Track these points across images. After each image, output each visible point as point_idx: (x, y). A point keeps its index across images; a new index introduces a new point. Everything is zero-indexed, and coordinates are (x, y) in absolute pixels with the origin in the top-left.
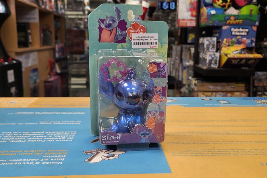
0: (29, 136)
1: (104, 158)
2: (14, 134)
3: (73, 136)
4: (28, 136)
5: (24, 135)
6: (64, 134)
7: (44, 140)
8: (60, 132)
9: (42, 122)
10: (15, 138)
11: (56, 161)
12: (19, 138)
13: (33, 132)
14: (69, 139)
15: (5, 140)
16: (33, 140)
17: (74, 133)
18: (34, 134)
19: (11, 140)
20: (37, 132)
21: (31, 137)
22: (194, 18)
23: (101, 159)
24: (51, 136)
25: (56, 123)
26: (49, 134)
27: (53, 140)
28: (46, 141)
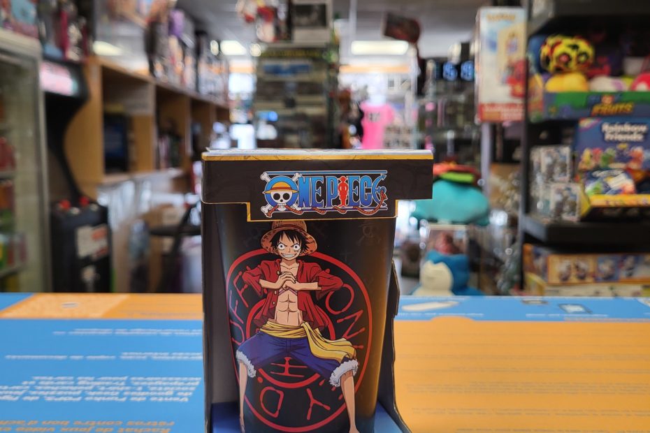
0: (91, 388)
2: (60, 380)
3: (193, 389)
4: (90, 385)
5: (80, 383)
6: (171, 384)
7: (123, 397)
8: (164, 379)
9: (126, 353)
10: (58, 390)
12: (69, 390)
13: (103, 378)
14: (181, 397)
15: (37, 395)
16: (99, 396)
17: (195, 381)
18: (103, 383)
19: (48, 396)
20: (110, 378)
21: (95, 389)
22: (519, 101)
24: (140, 388)
25: (158, 356)
26: (137, 383)
27: (144, 399)
28: (128, 400)
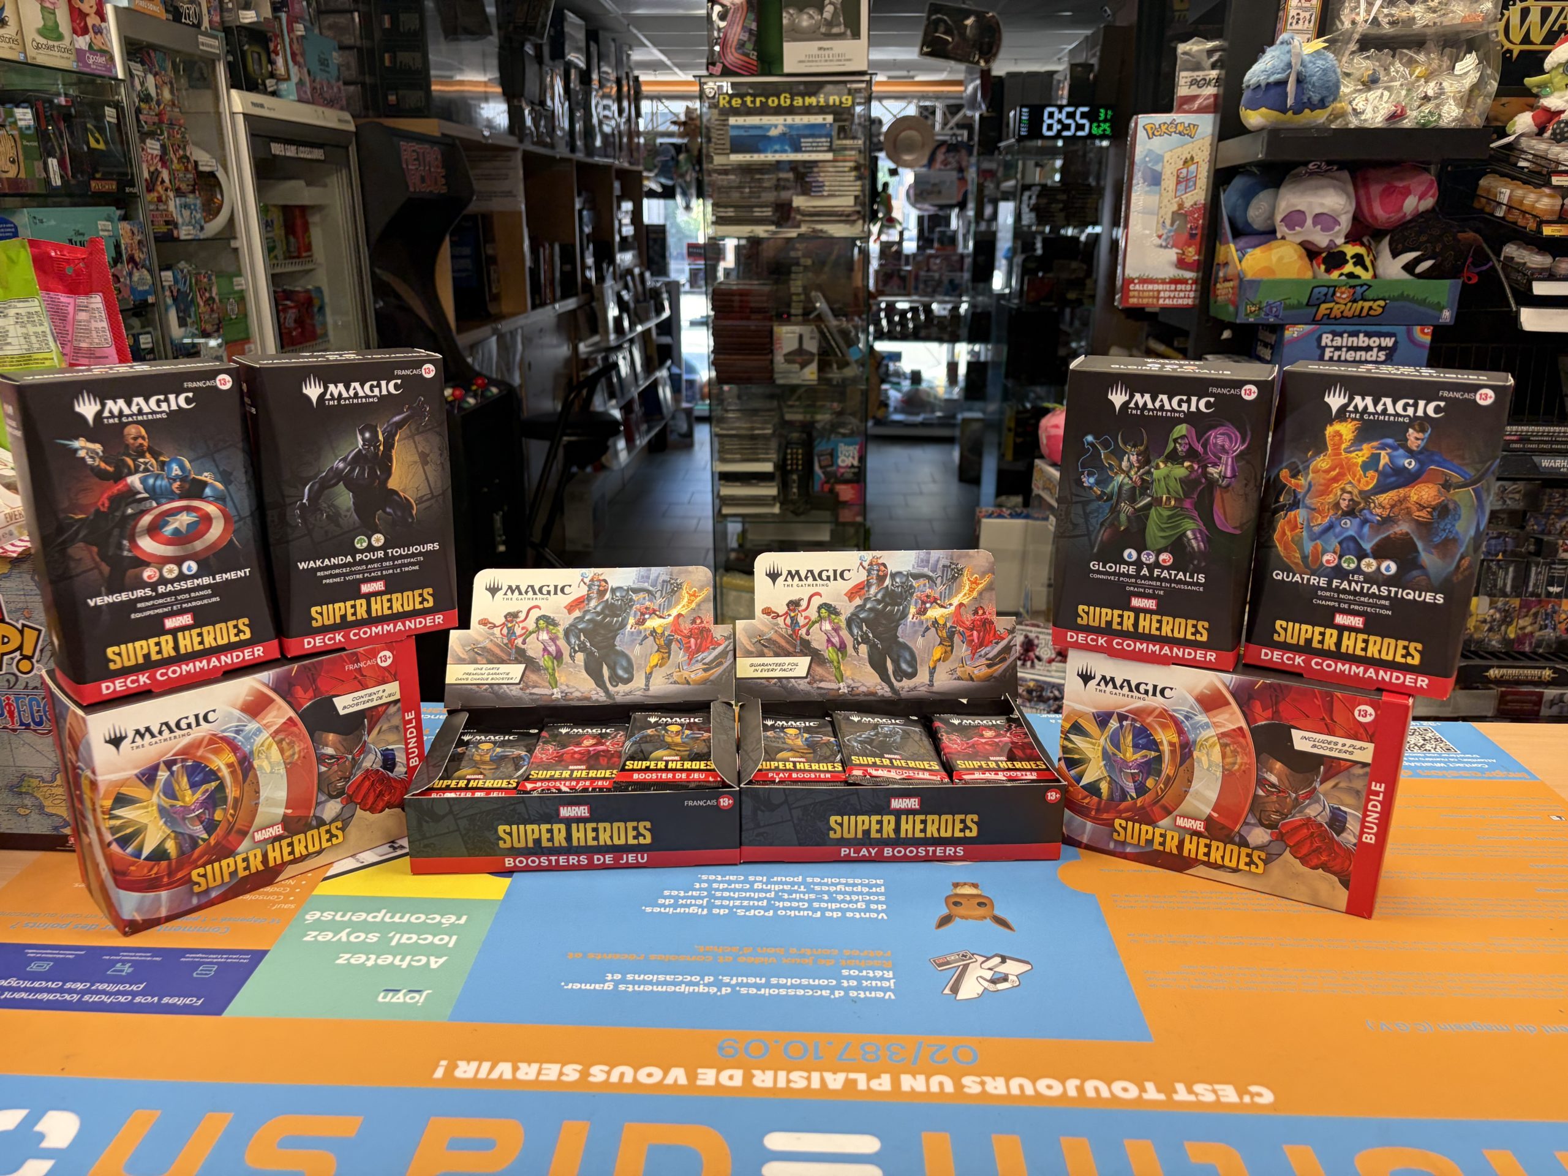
0: (773, 895)
1: (986, 984)
3: (882, 898)
4: (770, 891)
5: (755, 885)
7: (815, 910)
8: (843, 881)
10: (739, 898)
11: (877, 989)
12: (750, 899)
14: (877, 912)
15: (721, 907)
16: (789, 909)
17: (879, 886)
19: (738, 907)
21: (778, 896)
22: (1190, 275)
23: (980, 990)
24: (826, 897)
26: (817, 888)
27: (840, 914)
28: (823, 914)
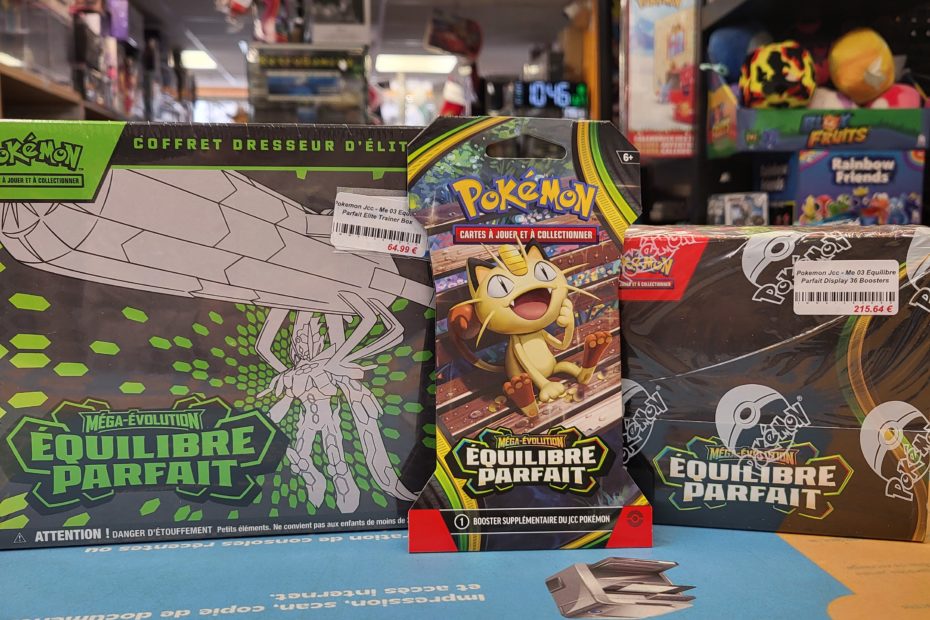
9: (282, 597)
22: (687, 127)
